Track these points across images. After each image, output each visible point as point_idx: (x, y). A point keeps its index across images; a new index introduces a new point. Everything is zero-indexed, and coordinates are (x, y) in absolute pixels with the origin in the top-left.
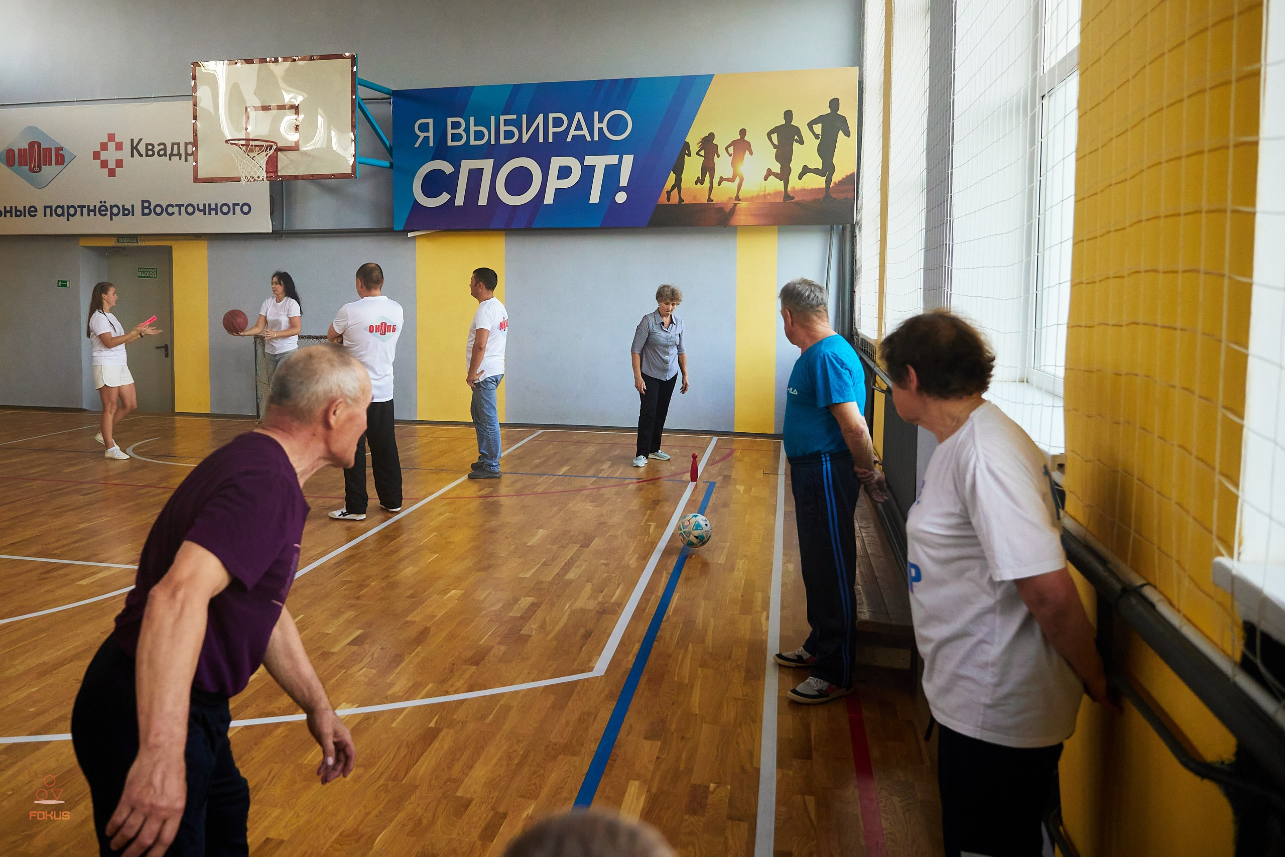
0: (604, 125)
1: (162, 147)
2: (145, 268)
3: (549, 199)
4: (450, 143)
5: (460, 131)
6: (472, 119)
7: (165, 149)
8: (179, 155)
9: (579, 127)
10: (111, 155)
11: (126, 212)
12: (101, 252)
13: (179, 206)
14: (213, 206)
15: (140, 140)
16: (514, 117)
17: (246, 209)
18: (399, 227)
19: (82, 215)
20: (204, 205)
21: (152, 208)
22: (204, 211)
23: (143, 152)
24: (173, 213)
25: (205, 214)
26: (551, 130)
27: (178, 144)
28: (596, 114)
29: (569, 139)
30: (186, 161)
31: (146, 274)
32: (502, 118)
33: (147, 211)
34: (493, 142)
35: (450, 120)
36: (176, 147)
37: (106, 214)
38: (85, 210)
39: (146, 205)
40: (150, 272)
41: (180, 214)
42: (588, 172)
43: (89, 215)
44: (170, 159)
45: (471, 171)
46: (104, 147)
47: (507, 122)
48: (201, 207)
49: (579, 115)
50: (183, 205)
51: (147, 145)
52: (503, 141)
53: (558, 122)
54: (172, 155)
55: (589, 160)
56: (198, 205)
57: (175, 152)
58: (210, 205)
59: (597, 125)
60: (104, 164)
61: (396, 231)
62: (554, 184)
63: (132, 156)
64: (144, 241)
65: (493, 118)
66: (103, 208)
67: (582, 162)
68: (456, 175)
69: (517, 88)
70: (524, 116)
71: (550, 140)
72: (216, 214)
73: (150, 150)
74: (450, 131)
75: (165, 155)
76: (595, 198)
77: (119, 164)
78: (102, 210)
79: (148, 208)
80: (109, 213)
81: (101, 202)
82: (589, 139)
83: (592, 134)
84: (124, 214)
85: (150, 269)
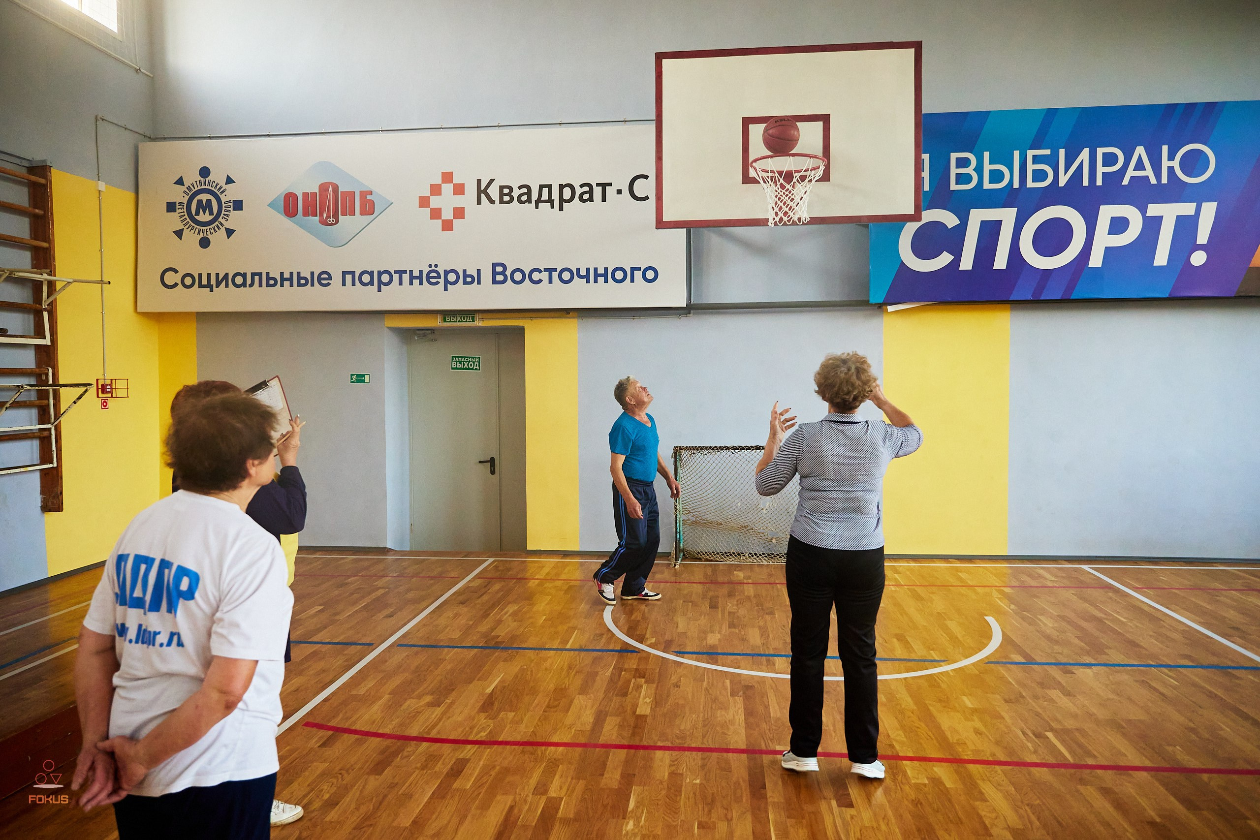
0: (1176, 164)
1: (525, 190)
2: (462, 357)
3: (1096, 260)
4: (953, 186)
5: (970, 170)
6: (986, 155)
7: (529, 194)
8: (550, 201)
9: (1140, 166)
10: (446, 202)
11: (469, 279)
12: (407, 335)
13: (550, 271)
14: (601, 271)
15: (492, 181)
16: (1047, 152)
17: (651, 275)
18: (877, 297)
19: (401, 284)
20: (588, 270)
21: (508, 273)
22: (587, 277)
23: (495, 196)
24: (540, 281)
25: (588, 282)
26: (1100, 169)
27: (550, 187)
28: (1165, 148)
29: (1125, 182)
30: (561, 209)
31: (464, 365)
32: (1030, 153)
33: (500, 278)
34: (1016, 185)
35: (954, 156)
36: (545, 191)
37: (438, 283)
38: (406, 277)
39: (499, 269)
40: (469, 362)
41: (551, 282)
42: (1152, 225)
43: (411, 284)
44: (537, 207)
45: (983, 223)
46: (436, 190)
47: (1036, 159)
48: (583, 272)
49: (1140, 151)
50: (555, 270)
51: (502, 188)
52: (1030, 184)
53: (1110, 159)
54: (539, 201)
55: (1153, 210)
56: (578, 270)
57: (545, 197)
58: (596, 269)
59: (1165, 164)
60: (436, 214)
61: (871, 305)
62: (1103, 240)
63: (479, 202)
64: (483, 319)
65: (1016, 154)
66: (435, 275)
67: (1143, 211)
68: (961, 230)
69: (1051, 113)
70: (1062, 152)
71: (1099, 182)
72: (606, 281)
73: (506, 195)
74: (954, 171)
75: (529, 201)
76: (1161, 258)
77: (459, 213)
78: (431, 276)
79: (503, 273)
80: (442, 281)
81: (430, 266)
82: (1153, 181)
83: (1158, 175)
84: (465, 283)
85: (470, 357)
